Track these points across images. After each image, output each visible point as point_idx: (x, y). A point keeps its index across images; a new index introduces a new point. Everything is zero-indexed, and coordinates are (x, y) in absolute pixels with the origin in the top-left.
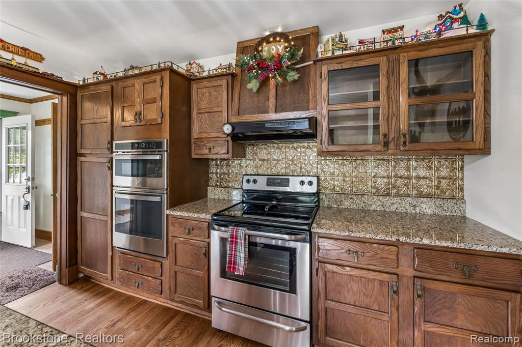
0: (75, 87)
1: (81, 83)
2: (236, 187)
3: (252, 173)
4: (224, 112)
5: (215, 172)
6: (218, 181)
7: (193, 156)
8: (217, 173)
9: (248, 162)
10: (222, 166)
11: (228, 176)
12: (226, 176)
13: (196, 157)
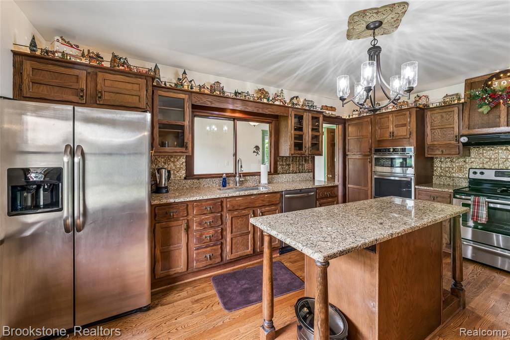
0: (345, 119)
1: (348, 117)
2: (460, 177)
3: (478, 167)
4: (455, 128)
5: (439, 166)
6: (442, 172)
7: (427, 155)
8: (441, 167)
9: (473, 160)
10: (447, 162)
11: (452, 169)
12: (451, 169)
13: (429, 156)
